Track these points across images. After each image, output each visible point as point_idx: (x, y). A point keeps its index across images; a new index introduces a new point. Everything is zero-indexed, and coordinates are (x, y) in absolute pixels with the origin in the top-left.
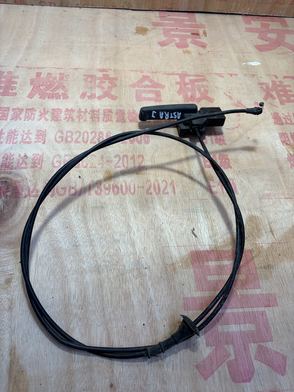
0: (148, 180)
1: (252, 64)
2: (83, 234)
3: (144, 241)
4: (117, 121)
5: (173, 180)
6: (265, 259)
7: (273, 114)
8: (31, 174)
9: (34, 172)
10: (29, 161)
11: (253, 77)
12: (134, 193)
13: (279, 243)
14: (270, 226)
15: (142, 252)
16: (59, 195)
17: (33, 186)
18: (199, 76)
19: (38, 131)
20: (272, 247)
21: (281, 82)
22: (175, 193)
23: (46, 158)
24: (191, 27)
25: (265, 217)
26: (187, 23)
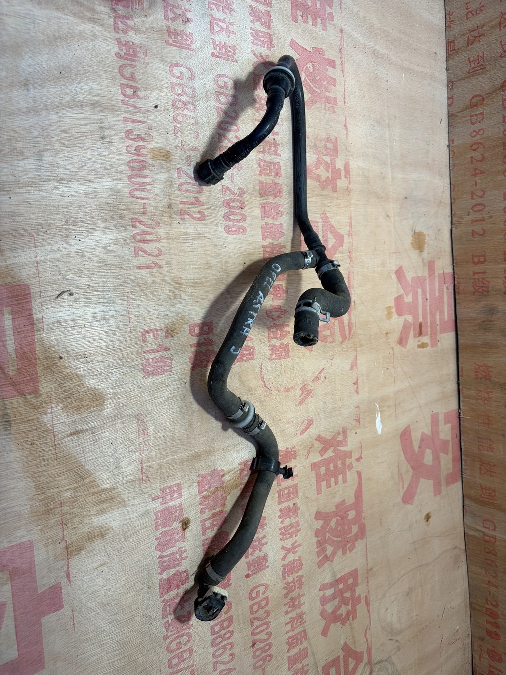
0: (159, 223)
1: (378, 420)
2: (49, 99)
3: (44, 203)
4: (261, 183)
5: (162, 267)
6: (22, 417)
7: (293, 449)
8: (155, 25)
9: (160, 31)
10: (179, 25)
11: (355, 420)
12: (133, 197)
13: (55, 445)
14: (87, 430)
15: (22, 197)
16: (120, 67)
17: (134, 24)
18: (350, 329)
19: (234, 48)
20: (47, 431)
21: (351, 467)
22: (138, 268)
23: (186, 54)
24: (431, 324)
25: (102, 423)
26: (438, 317)
